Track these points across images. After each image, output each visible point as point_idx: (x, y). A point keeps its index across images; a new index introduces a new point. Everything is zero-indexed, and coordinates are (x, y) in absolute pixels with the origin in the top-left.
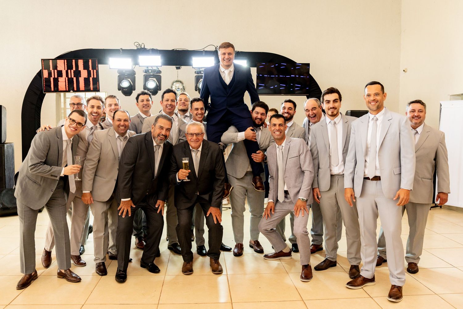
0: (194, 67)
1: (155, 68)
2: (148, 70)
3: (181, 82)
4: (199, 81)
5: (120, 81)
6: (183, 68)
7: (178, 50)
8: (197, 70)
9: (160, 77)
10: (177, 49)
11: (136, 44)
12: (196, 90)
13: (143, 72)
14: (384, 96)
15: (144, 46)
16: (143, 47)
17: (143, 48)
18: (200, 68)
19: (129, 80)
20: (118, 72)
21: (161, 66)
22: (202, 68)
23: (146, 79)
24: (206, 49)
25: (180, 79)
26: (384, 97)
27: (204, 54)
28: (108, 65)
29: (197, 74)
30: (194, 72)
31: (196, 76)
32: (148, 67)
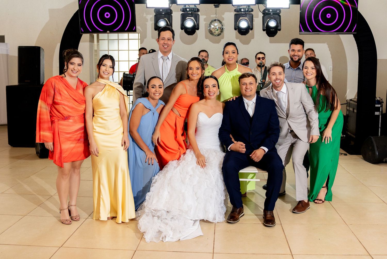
0: (233, 4)
1: (193, 6)
2: (186, 9)
3: (219, 21)
4: (239, 19)
5: (156, 21)
6: (221, 5)
8: (237, 8)
9: (199, 15)
12: (235, 29)
13: (181, 11)
18: (240, 5)
19: (166, 19)
20: (154, 11)
21: (199, 4)
22: (242, 5)
23: (184, 18)
25: (218, 18)
28: (146, 4)
29: (237, 12)
30: (234, 11)
31: (235, 15)
32: (185, 5)
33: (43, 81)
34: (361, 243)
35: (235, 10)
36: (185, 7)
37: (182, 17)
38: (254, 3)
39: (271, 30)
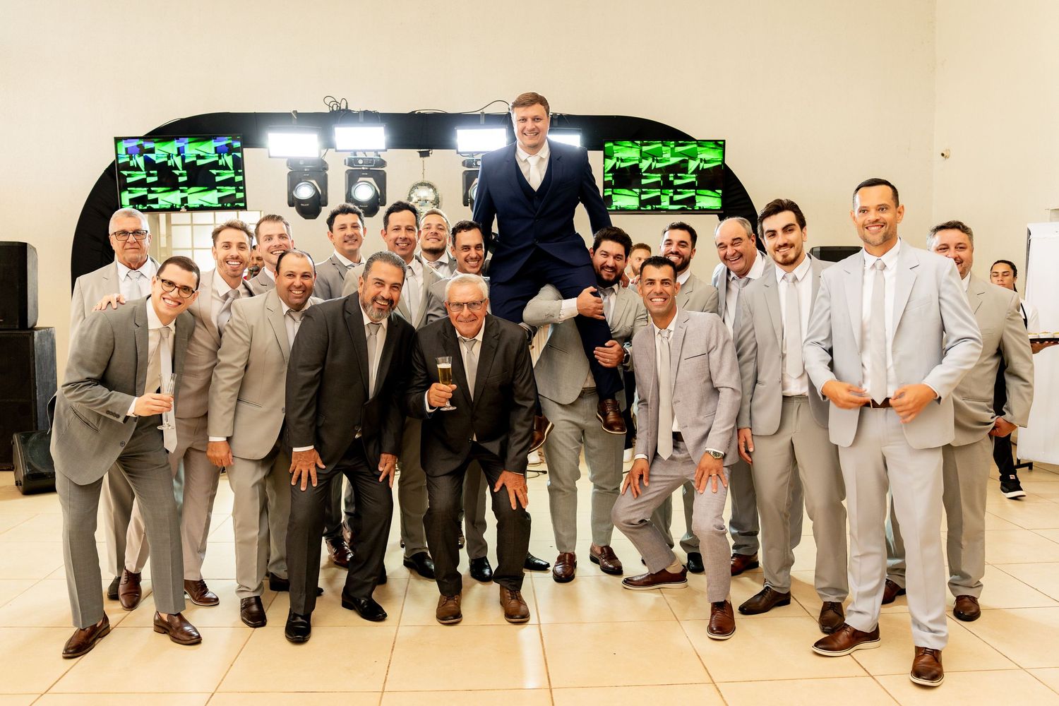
0: (459, 151)
1: (371, 155)
2: (356, 160)
3: (430, 186)
4: (471, 183)
5: (293, 184)
6: (435, 153)
7: (424, 114)
8: (468, 158)
9: (385, 174)
10: (422, 112)
11: (328, 100)
12: (466, 204)
13: (346, 164)
14: (899, 212)
15: (347, 106)
16: (343, 107)
17: (343, 110)
18: (475, 152)
19: (314, 182)
20: (288, 165)
21: (386, 151)
22: (478, 153)
23: (352, 179)
24: (487, 111)
25: (427, 180)
26: (898, 214)
27: (482, 120)
28: (266, 149)
29: (468, 167)
30: (461, 164)
31: (465, 172)
32: (354, 152)
33: (34, 321)
35: (464, 164)
36: (355, 155)
37: (349, 178)
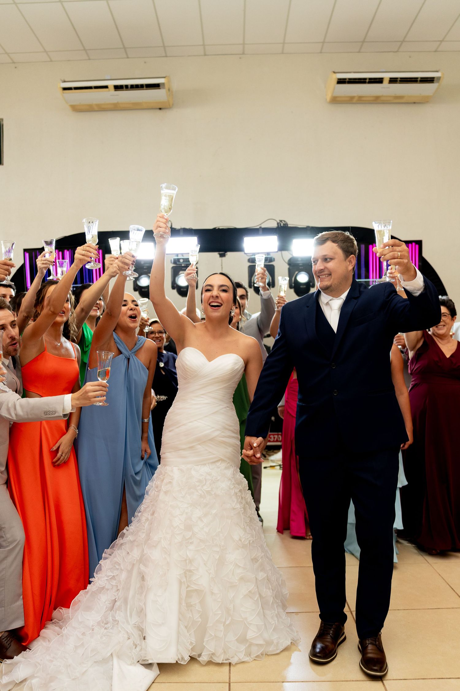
0: (246, 252)
2: (179, 260)
6: (229, 254)
7: (222, 229)
8: (250, 257)
13: (171, 262)
18: (255, 253)
22: (258, 254)
23: (176, 272)
24: (263, 226)
27: (261, 232)
29: (252, 263)
30: (247, 261)
32: (177, 255)
34: (454, 591)
35: (249, 261)
36: (178, 257)
37: (174, 271)
38: (276, 250)
39: (301, 287)
